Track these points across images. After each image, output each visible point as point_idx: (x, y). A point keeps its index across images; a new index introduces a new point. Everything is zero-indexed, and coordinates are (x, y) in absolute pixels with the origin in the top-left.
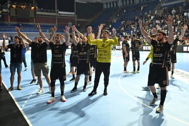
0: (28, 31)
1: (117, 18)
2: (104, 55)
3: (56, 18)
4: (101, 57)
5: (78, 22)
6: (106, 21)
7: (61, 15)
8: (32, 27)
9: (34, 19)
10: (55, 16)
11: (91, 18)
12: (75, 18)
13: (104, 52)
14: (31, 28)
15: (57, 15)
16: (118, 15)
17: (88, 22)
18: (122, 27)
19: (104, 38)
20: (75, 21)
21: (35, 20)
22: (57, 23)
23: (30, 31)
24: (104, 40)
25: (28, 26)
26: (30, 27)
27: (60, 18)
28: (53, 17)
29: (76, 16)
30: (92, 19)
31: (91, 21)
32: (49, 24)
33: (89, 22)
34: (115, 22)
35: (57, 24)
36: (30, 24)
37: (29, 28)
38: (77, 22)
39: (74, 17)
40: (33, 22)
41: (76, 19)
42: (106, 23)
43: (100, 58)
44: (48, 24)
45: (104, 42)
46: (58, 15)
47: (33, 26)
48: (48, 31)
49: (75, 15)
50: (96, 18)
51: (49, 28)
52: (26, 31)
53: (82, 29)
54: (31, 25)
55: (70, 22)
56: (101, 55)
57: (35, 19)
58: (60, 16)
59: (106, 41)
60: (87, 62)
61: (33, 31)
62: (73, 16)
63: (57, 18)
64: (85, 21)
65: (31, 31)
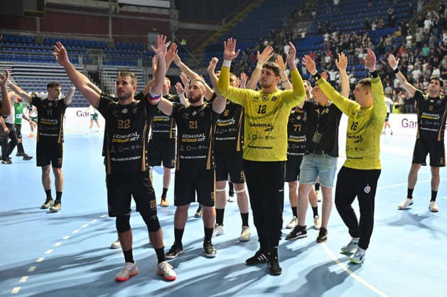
0: (17, 59)
1: (311, 23)
2: (267, 137)
3: (108, 18)
4: (256, 143)
5: (181, 33)
6: (273, 31)
7: (124, 9)
8: (28, 44)
9: (34, 20)
10: (105, 11)
11: (223, 21)
12: (172, 21)
13: (265, 128)
14: (25, 49)
15: (113, 7)
16: (314, 13)
17: (214, 32)
18: (325, 55)
19: (266, 87)
20: (172, 28)
21: (41, 20)
22: (110, 35)
23: (22, 59)
24: (265, 94)
25: (17, 43)
26: (23, 43)
27: (121, 19)
28: (99, 14)
29: (176, 12)
30: (226, 23)
31: (222, 32)
32: (85, 38)
33: (217, 34)
34: (303, 35)
35: (113, 37)
36: (22, 34)
37: (19, 48)
38: (176, 33)
39: (168, 17)
40: (33, 29)
41: (175, 23)
42: (273, 39)
43: (253, 147)
44: (80, 38)
45: (265, 99)
46: (116, 9)
47: (34, 41)
48: (80, 59)
49: (172, 10)
50: (242, 20)
51: (84, 51)
52: (11, 59)
53: (192, 55)
54: (27, 38)
55: (155, 32)
56: (255, 137)
57: (38, 18)
58: (121, 13)
59: (271, 96)
60: (208, 167)
61: (33, 60)
62: (165, 12)
63: (114, 19)
64: (204, 32)
65: (27, 60)
